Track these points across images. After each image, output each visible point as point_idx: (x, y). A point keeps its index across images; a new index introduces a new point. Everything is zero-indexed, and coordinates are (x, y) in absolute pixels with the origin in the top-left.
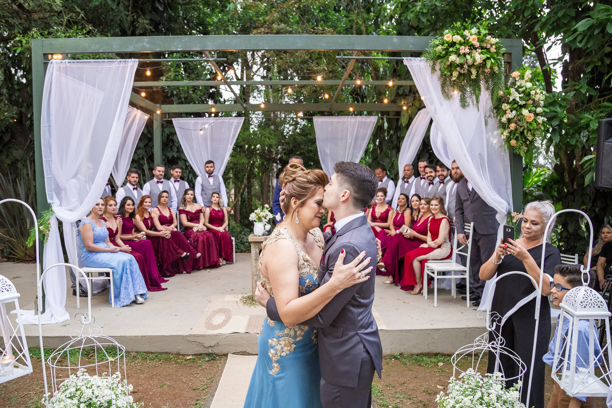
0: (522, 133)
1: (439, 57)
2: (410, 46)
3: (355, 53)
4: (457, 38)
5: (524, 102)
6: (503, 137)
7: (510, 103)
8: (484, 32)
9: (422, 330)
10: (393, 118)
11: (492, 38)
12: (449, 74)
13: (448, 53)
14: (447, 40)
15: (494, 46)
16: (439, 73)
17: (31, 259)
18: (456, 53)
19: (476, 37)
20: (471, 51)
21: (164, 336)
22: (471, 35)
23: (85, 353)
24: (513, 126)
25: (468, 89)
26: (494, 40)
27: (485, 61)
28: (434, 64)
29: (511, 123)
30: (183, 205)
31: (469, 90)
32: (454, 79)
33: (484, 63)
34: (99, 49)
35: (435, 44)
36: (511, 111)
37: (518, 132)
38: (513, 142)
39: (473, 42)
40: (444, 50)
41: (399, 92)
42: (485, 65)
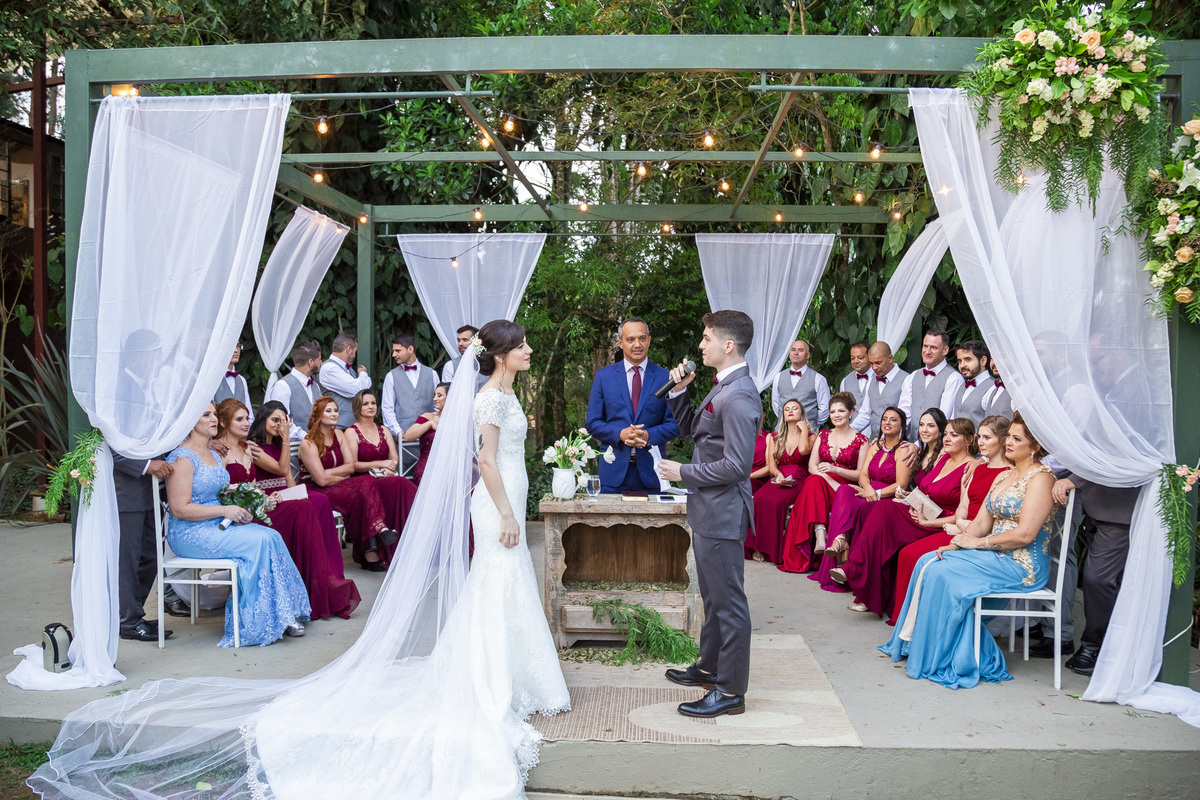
1: (1001, 85)
2: (930, 60)
3: (795, 78)
4: (1049, 38)
6: (1157, 281)
7: (1180, 198)
8: (1115, 21)
9: (945, 751)
10: (869, 238)
11: (1137, 38)
12: (1024, 125)
13: (1022, 75)
14: (1023, 43)
15: (1142, 58)
16: (995, 124)
18: (1044, 75)
19: (1097, 34)
20: (1082, 69)
22: (1086, 29)
24: (1184, 253)
25: (1068, 164)
26: (1141, 42)
27: (1117, 93)
28: (987, 103)
29: (1181, 247)
31: (1070, 168)
32: (1034, 139)
33: (1115, 98)
34: (208, 71)
35: (993, 58)
36: (1182, 217)
38: (1183, 293)
39: (1089, 48)
40: (1014, 66)
41: (885, 181)
42: (1118, 102)
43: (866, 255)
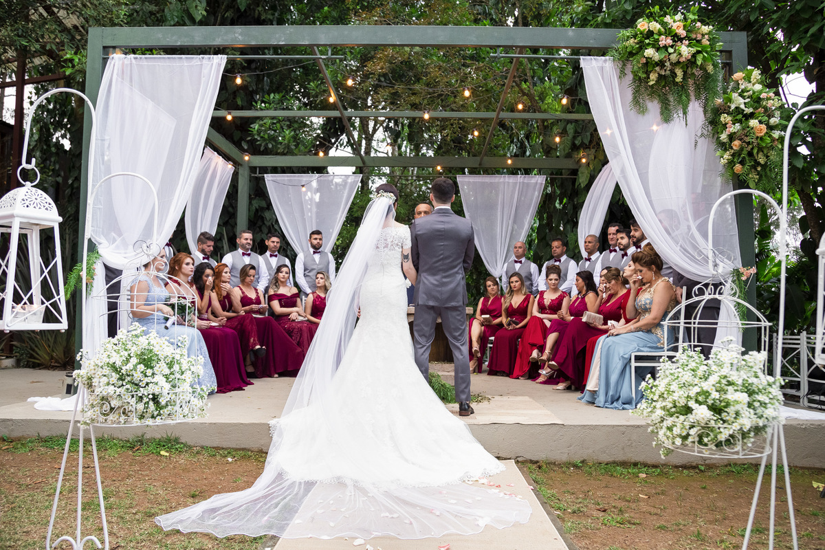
0: (750, 154)
1: (631, 54)
2: (591, 41)
4: (655, 26)
5: (751, 110)
6: (723, 161)
7: (732, 113)
8: (691, 18)
9: (614, 426)
10: (567, 179)
11: (703, 27)
12: (644, 76)
13: (642, 47)
14: (642, 29)
15: (706, 37)
16: (630, 77)
17: (59, 365)
18: (653, 46)
19: (681, 24)
20: (674, 43)
21: (242, 424)
22: (675, 21)
23: (129, 445)
24: (736, 144)
25: (671, 98)
26: (705, 29)
27: (694, 56)
28: (624, 65)
29: (735, 140)
30: (275, 287)
31: (673, 100)
32: (651, 83)
33: (693, 59)
34: (176, 41)
35: (625, 38)
36: (734, 124)
37: (745, 152)
38: (738, 167)
39: (677, 31)
40: (637, 43)
41: (576, 142)
42: (695, 62)
43: (566, 191)
